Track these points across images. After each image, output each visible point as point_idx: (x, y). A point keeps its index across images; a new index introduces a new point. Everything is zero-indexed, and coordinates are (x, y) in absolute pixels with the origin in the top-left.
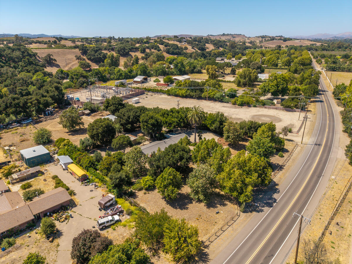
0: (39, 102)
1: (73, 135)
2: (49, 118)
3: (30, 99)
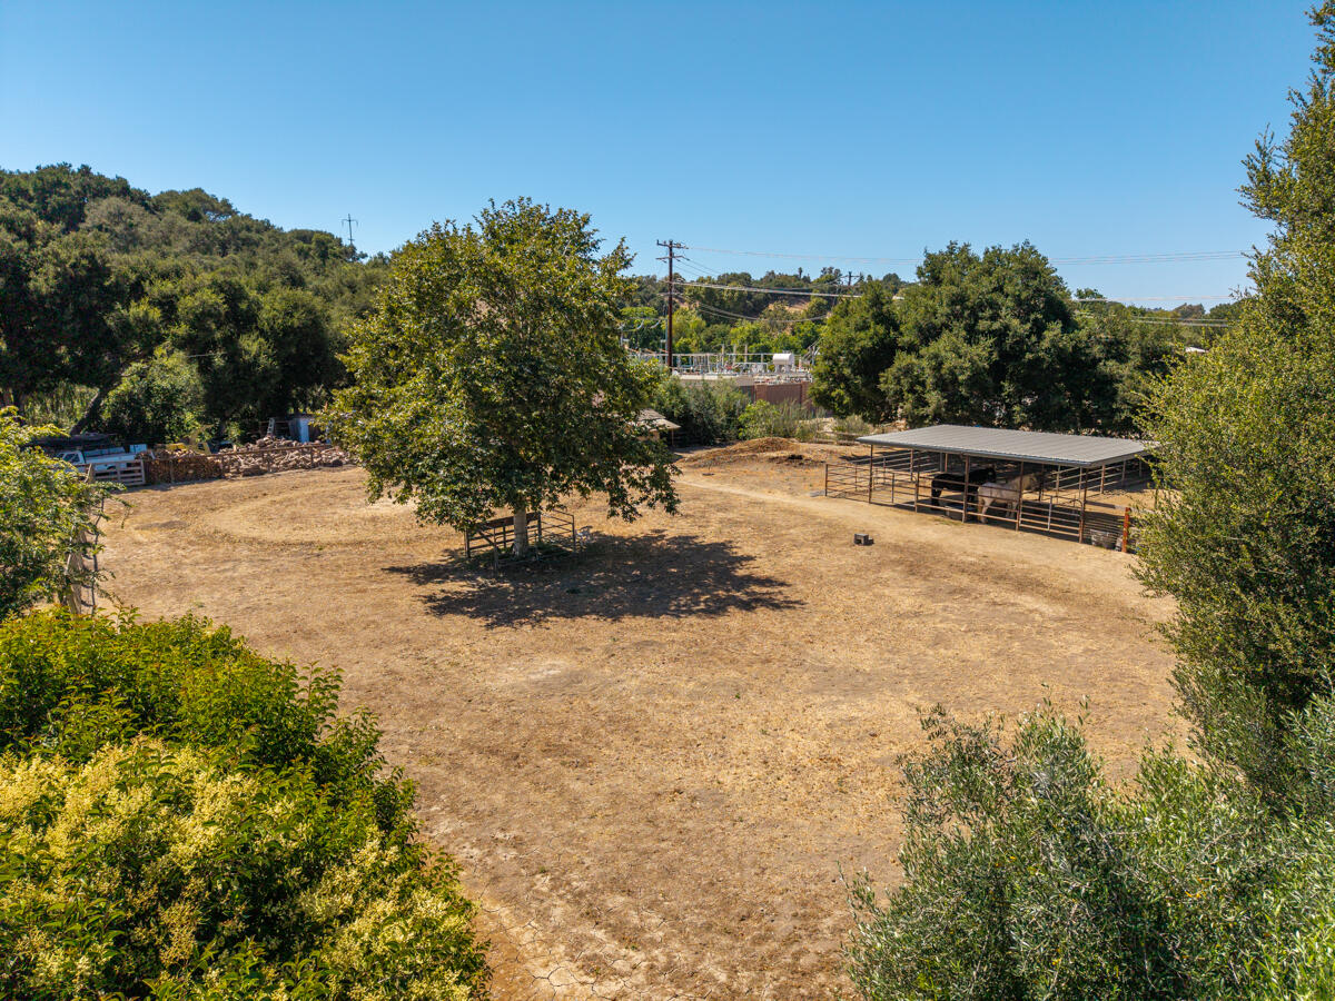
0: (240, 316)
1: (495, 610)
2: (293, 456)
3: (164, 276)
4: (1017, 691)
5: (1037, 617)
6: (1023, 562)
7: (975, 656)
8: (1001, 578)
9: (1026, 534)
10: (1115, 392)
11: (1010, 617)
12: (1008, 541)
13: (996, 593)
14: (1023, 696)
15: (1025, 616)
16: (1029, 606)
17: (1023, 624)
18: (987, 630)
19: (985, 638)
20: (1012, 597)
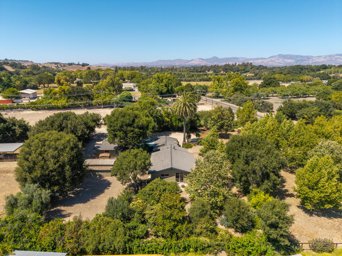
4: (10, 188)
5: (10, 177)
6: (7, 168)
7: (4, 185)
8: (4, 172)
9: (6, 162)
10: (15, 132)
11: (7, 178)
12: (3, 164)
13: (4, 175)
14: (11, 188)
15: (9, 177)
16: (9, 175)
17: (9, 178)
18: (4, 181)
19: (4, 182)
20: (6, 175)
